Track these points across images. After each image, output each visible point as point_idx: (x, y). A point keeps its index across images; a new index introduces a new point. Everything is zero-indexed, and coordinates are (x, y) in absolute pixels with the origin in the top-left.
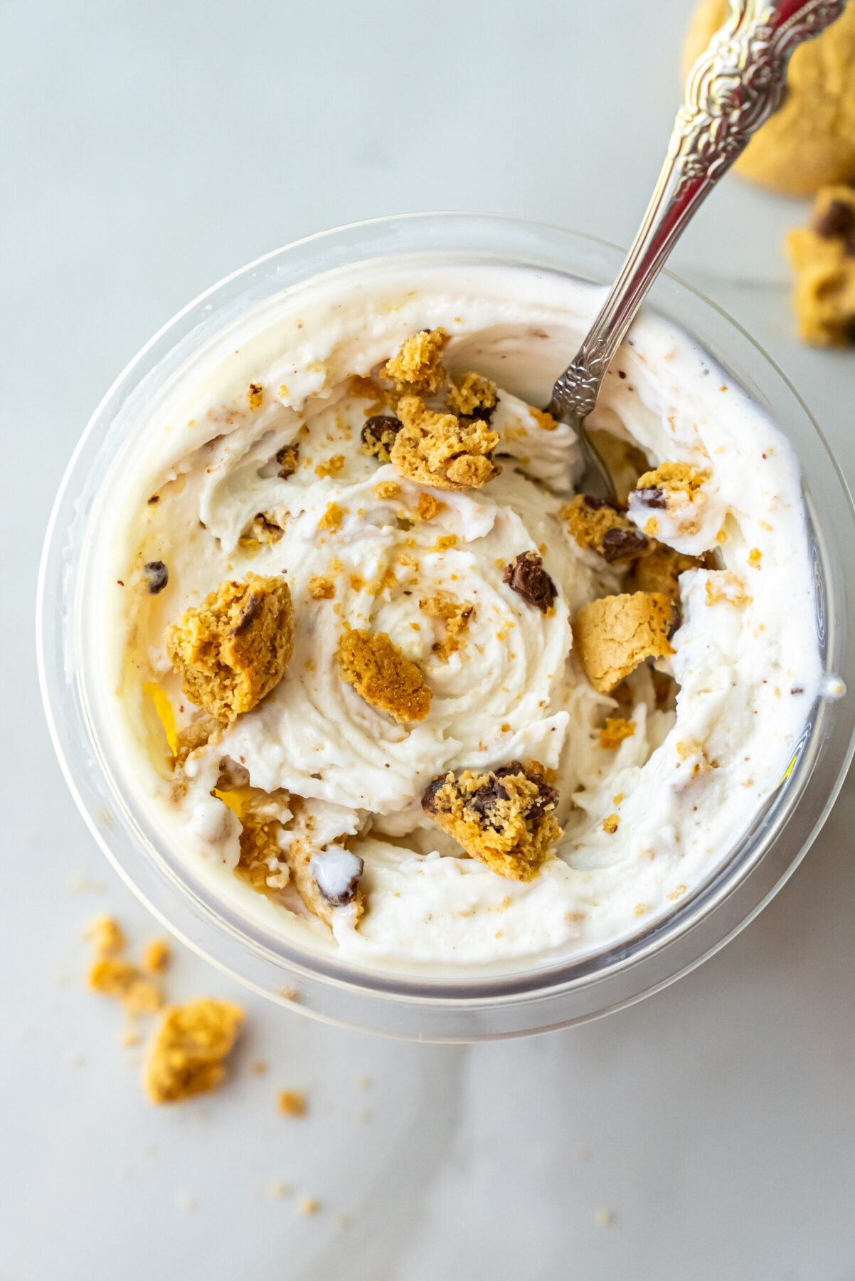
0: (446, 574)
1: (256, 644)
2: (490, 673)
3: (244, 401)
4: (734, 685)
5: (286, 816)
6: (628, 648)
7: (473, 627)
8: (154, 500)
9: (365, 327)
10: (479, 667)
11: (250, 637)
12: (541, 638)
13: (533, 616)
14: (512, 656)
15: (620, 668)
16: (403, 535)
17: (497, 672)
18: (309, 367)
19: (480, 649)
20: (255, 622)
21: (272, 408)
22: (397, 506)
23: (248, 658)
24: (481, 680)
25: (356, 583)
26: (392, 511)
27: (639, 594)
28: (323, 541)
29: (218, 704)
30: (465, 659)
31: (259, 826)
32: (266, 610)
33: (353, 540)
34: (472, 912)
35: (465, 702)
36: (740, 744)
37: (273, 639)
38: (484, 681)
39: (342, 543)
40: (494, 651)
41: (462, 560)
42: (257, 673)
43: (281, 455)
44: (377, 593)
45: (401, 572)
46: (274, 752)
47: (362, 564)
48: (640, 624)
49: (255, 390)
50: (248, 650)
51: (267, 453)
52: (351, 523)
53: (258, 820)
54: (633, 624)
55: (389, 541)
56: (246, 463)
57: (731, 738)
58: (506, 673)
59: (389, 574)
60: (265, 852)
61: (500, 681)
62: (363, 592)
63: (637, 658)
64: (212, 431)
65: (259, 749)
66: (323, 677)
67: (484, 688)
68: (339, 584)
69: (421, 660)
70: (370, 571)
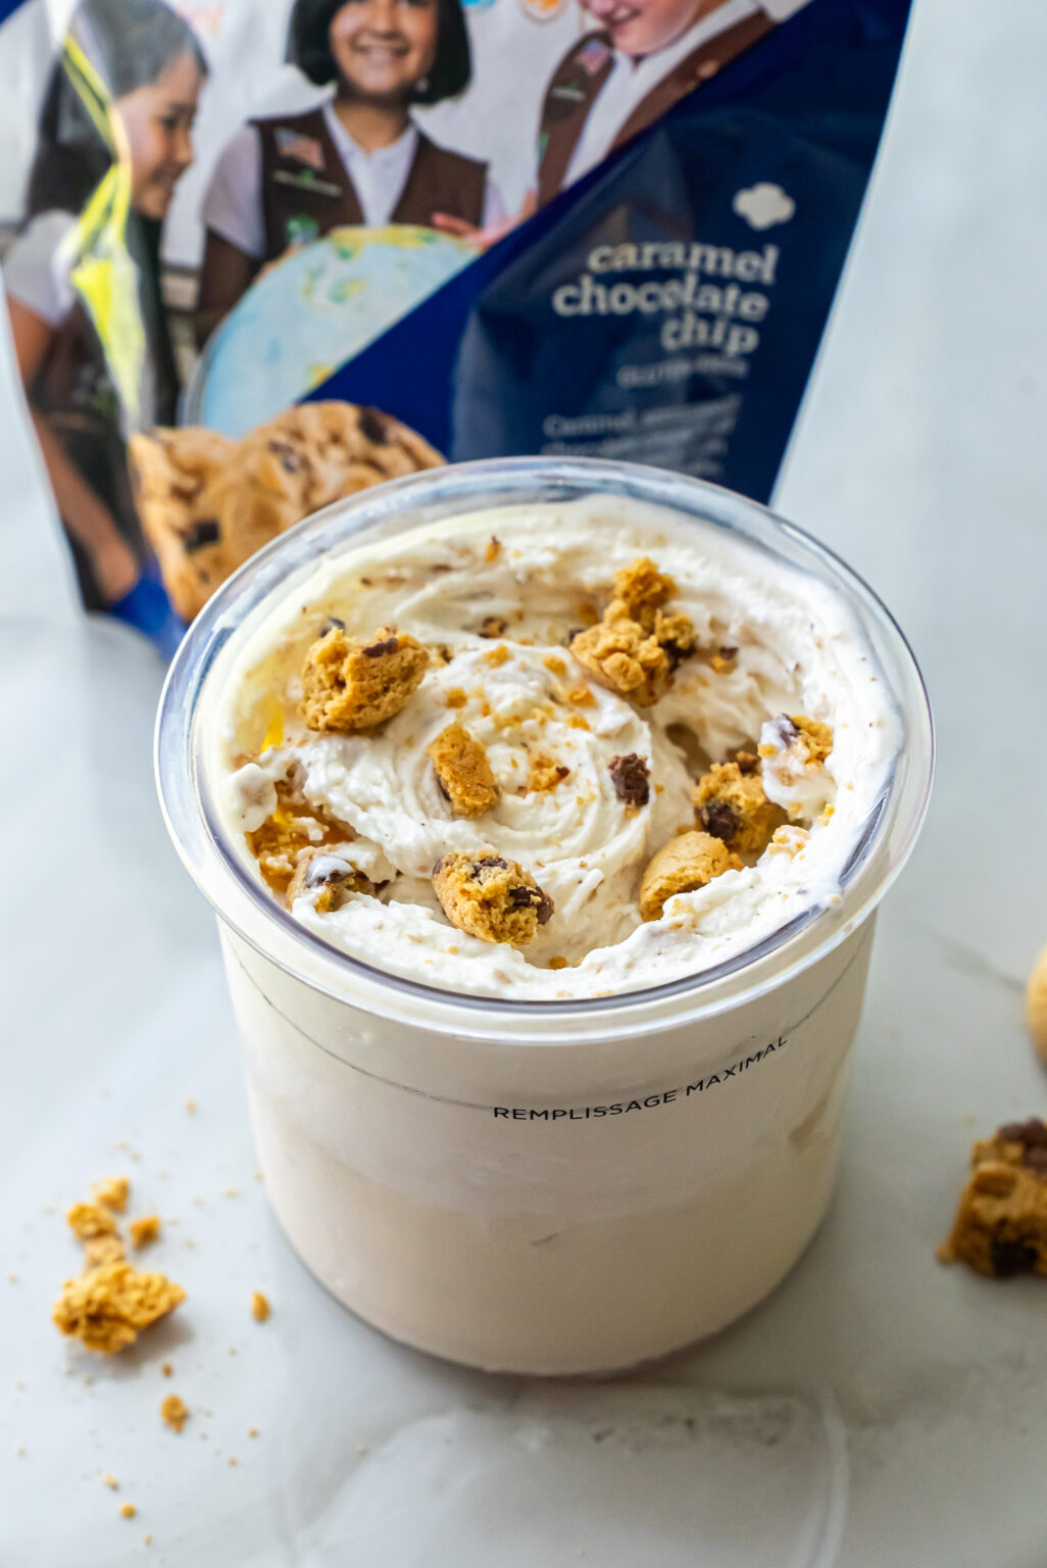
0: (562, 740)
1: (374, 670)
2: (553, 824)
3: (482, 547)
4: (752, 887)
5: (316, 833)
6: (683, 863)
7: (561, 787)
8: (366, 582)
9: (609, 549)
10: (547, 814)
11: (373, 661)
12: (614, 827)
13: (617, 807)
14: (580, 823)
15: (668, 878)
16: (547, 702)
17: (559, 826)
18: (547, 549)
19: (558, 807)
20: (385, 655)
21: (501, 569)
22: (554, 679)
23: (362, 675)
24: (544, 825)
25: (486, 711)
26: (548, 681)
27: (719, 841)
28: (479, 670)
29: (318, 706)
30: (540, 803)
31: (290, 830)
32: (400, 654)
33: (504, 681)
34: (419, 940)
35: (519, 835)
36: (729, 929)
37: (392, 680)
38: (545, 828)
39: (495, 680)
40: (569, 809)
41: (581, 737)
42: (362, 691)
43: (489, 621)
44: (499, 727)
45: (528, 724)
46: (338, 771)
47: (500, 699)
48: (705, 855)
49: (496, 545)
50: (365, 669)
51: (478, 609)
52: (509, 668)
53: (292, 825)
54: (698, 851)
55: (532, 694)
56: (457, 605)
57: (723, 923)
58: (567, 833)
59: (518, 719)
60: (281, 848)
61: (559, 835)
62: (488, 718)
63: (687, 872)
64: (442, 555)
65: (327, 763)
66: (413, 758)
67: (540, 834)
68: (473, 703)
69: (503, 787)
70: (502, 708)
